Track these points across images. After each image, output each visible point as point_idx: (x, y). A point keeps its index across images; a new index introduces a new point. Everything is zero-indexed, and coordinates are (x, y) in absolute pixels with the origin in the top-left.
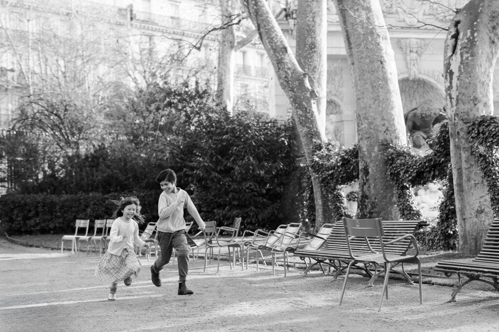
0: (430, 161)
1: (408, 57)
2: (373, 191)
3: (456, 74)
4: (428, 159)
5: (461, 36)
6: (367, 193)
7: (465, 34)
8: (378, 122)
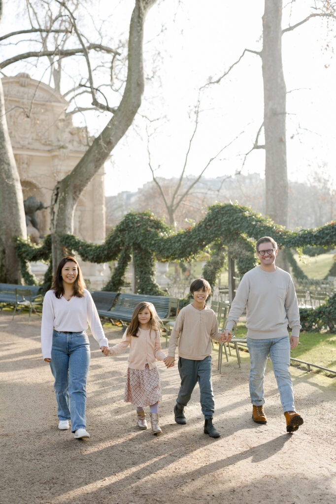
0: (41, 251)
1: (21, 167)
2: (7, 263)
3: (56, 213)
4: (40, 250)
5: (59, 195)
6: (4, 264)
7: (61, 195)
8: (12, 226)
